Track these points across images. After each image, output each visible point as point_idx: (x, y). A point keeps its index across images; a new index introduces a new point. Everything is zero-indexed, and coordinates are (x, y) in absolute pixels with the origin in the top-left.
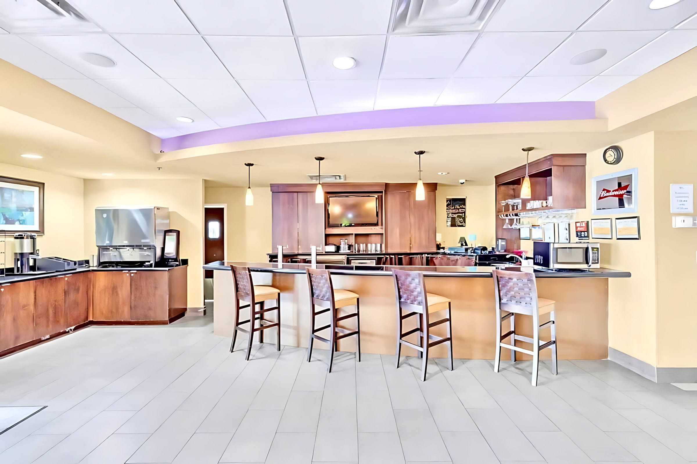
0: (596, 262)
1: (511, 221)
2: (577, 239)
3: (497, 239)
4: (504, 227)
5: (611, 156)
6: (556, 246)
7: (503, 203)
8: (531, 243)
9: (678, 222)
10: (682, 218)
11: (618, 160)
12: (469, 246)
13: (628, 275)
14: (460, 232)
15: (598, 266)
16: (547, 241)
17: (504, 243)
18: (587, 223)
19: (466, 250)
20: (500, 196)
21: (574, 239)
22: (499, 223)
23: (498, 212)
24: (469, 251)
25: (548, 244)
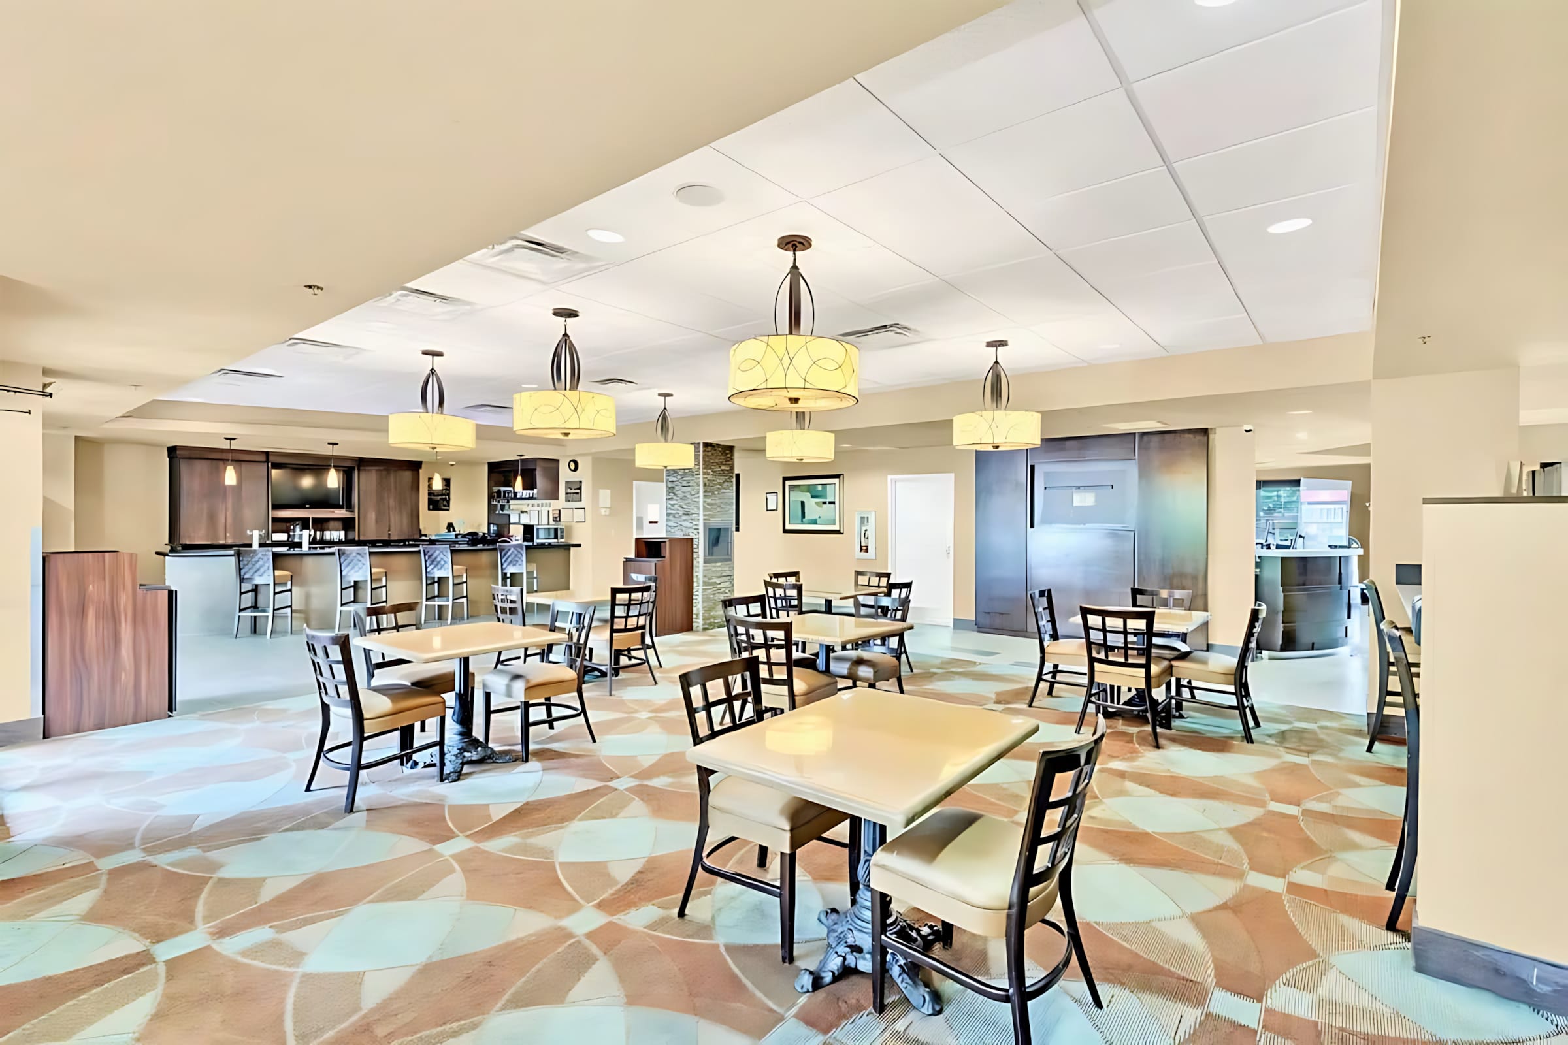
0: (562, 537)
1: (503, 508)
2: (554, 523)
3: (489, 524)
4: (497, 512)
5: (573, 466)
6: (539, 527)
7: (495, 489)
8: (522, 528)
9: (603, 512)
10: (604, 509)
11: (576, 469)
12: (457, 532)
13: (579, 545)
14: (443, 517)
15: (563, 540)
16: (532, 524)
17: (495, 528)
18: (560, 511)
19: (456, 536)
20: (492, 483)
21: (551, 522)
22: (491, 509)
23: (491, 498)
24: (459, 536)
25: (533, 526)
